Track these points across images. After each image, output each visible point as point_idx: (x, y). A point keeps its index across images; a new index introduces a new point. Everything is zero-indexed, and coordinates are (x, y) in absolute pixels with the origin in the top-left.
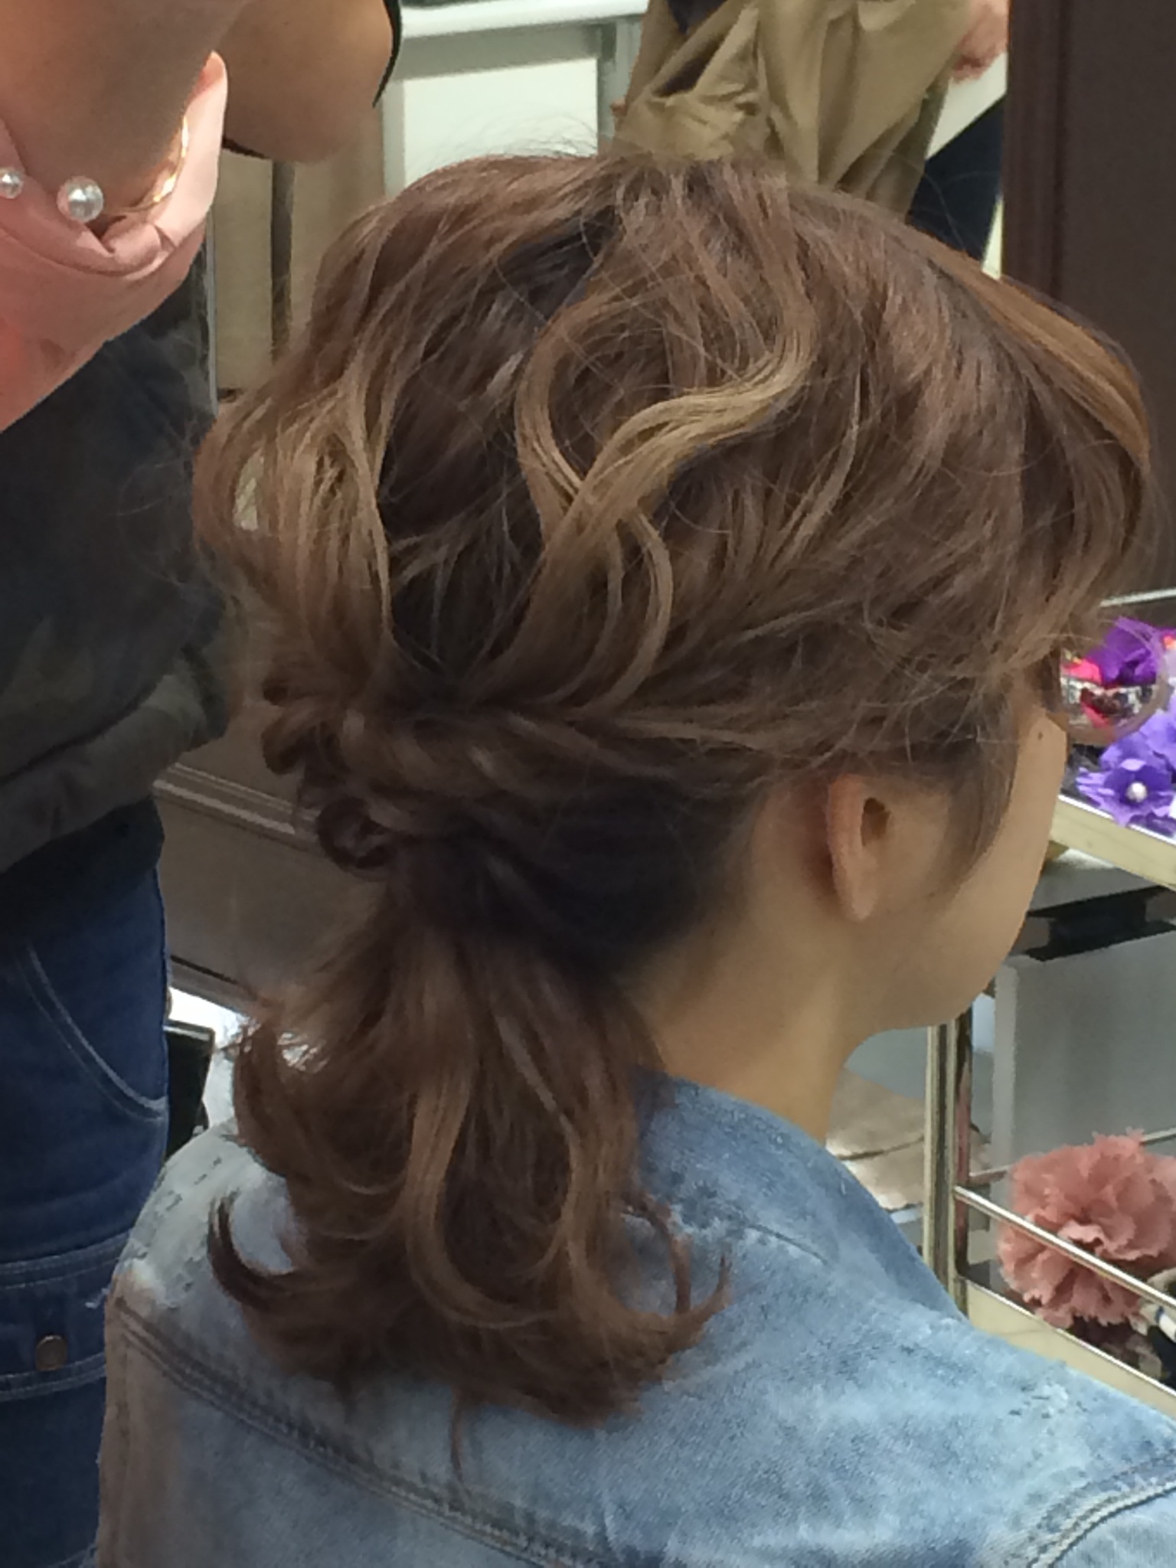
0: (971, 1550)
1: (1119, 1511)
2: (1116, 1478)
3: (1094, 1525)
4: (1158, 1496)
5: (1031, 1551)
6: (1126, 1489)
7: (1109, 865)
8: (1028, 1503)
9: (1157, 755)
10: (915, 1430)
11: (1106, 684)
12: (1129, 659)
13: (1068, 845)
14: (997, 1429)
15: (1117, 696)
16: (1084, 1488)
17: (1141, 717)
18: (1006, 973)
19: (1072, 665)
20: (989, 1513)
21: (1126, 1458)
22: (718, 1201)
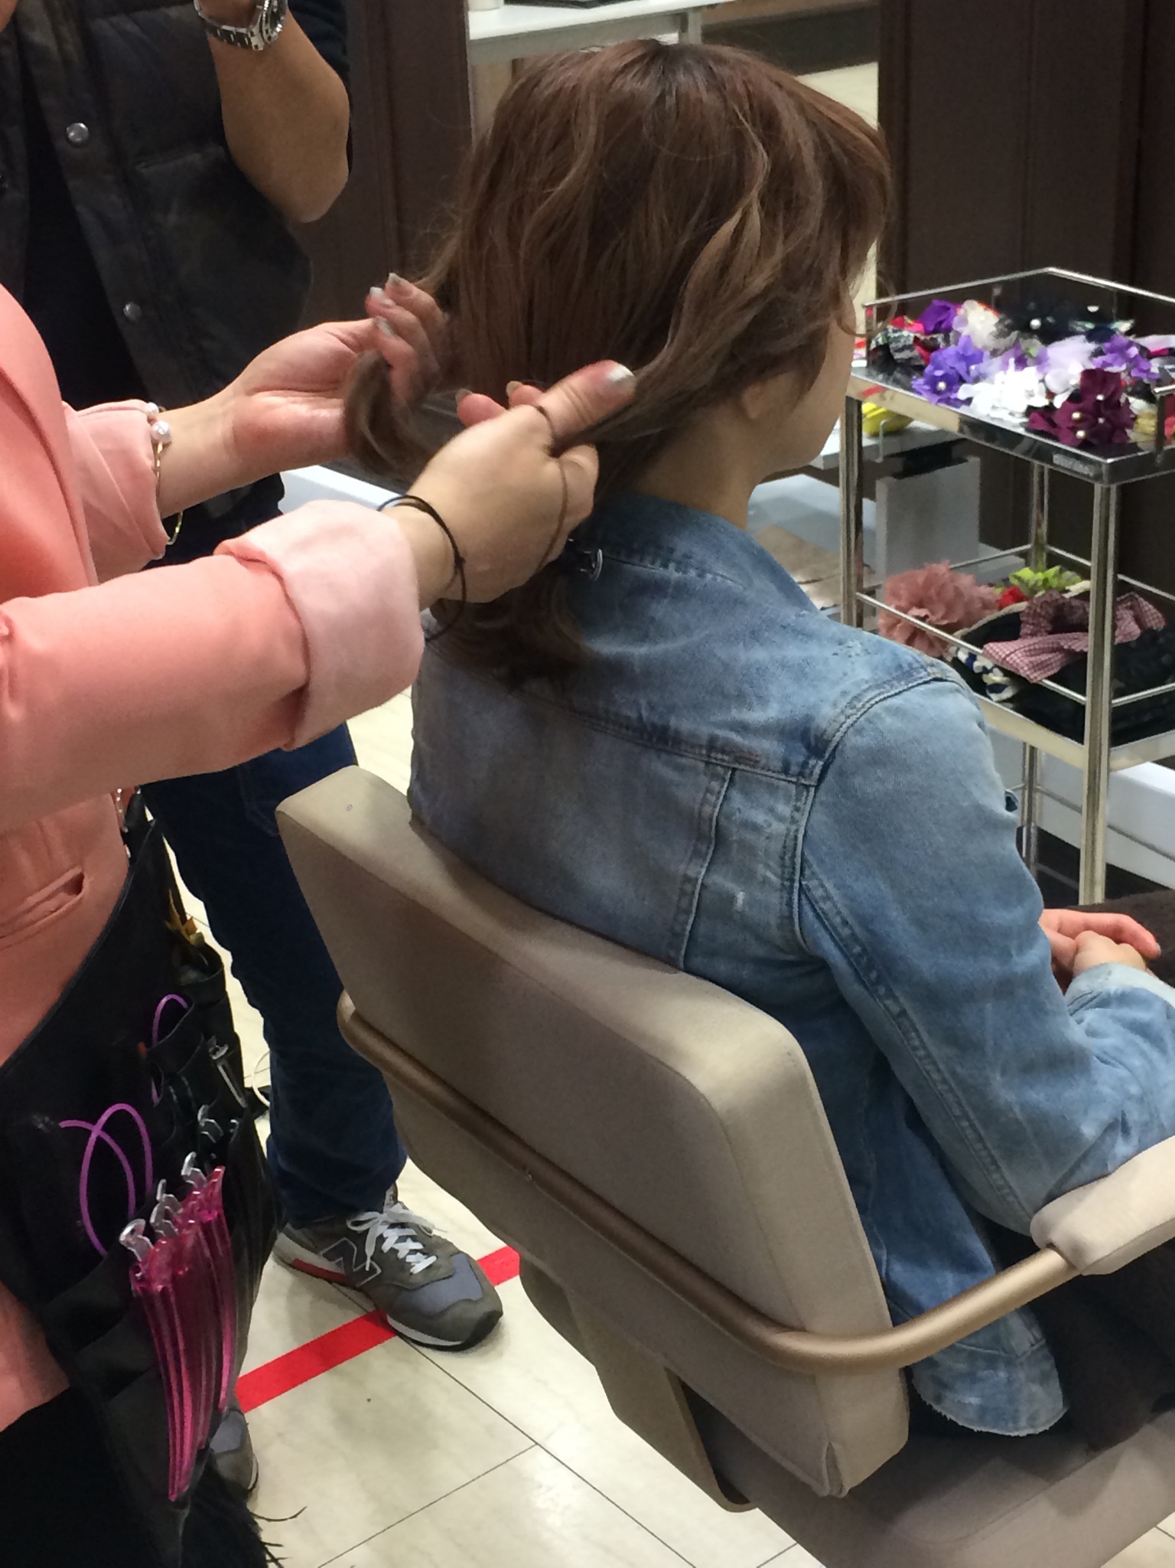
0: (813, 719)
1: (885, 698)
2: (884, 683)
3: (872, 705)
4: (904, 690)
5: (842, 718)
6: (888, 687)
8: (840, 695)
9: (951, 367)
10: (787, 664)
11: (927, 333)
12: (939, 320)
13: (911, 417)
14: (826, 661)
15: (932, 339)
16: (868, 688)
17: (943, 349)
18: (882, 487)
19: (910, 325)
20: (822, 701)
21: (890, 674)
22: (692, 560)
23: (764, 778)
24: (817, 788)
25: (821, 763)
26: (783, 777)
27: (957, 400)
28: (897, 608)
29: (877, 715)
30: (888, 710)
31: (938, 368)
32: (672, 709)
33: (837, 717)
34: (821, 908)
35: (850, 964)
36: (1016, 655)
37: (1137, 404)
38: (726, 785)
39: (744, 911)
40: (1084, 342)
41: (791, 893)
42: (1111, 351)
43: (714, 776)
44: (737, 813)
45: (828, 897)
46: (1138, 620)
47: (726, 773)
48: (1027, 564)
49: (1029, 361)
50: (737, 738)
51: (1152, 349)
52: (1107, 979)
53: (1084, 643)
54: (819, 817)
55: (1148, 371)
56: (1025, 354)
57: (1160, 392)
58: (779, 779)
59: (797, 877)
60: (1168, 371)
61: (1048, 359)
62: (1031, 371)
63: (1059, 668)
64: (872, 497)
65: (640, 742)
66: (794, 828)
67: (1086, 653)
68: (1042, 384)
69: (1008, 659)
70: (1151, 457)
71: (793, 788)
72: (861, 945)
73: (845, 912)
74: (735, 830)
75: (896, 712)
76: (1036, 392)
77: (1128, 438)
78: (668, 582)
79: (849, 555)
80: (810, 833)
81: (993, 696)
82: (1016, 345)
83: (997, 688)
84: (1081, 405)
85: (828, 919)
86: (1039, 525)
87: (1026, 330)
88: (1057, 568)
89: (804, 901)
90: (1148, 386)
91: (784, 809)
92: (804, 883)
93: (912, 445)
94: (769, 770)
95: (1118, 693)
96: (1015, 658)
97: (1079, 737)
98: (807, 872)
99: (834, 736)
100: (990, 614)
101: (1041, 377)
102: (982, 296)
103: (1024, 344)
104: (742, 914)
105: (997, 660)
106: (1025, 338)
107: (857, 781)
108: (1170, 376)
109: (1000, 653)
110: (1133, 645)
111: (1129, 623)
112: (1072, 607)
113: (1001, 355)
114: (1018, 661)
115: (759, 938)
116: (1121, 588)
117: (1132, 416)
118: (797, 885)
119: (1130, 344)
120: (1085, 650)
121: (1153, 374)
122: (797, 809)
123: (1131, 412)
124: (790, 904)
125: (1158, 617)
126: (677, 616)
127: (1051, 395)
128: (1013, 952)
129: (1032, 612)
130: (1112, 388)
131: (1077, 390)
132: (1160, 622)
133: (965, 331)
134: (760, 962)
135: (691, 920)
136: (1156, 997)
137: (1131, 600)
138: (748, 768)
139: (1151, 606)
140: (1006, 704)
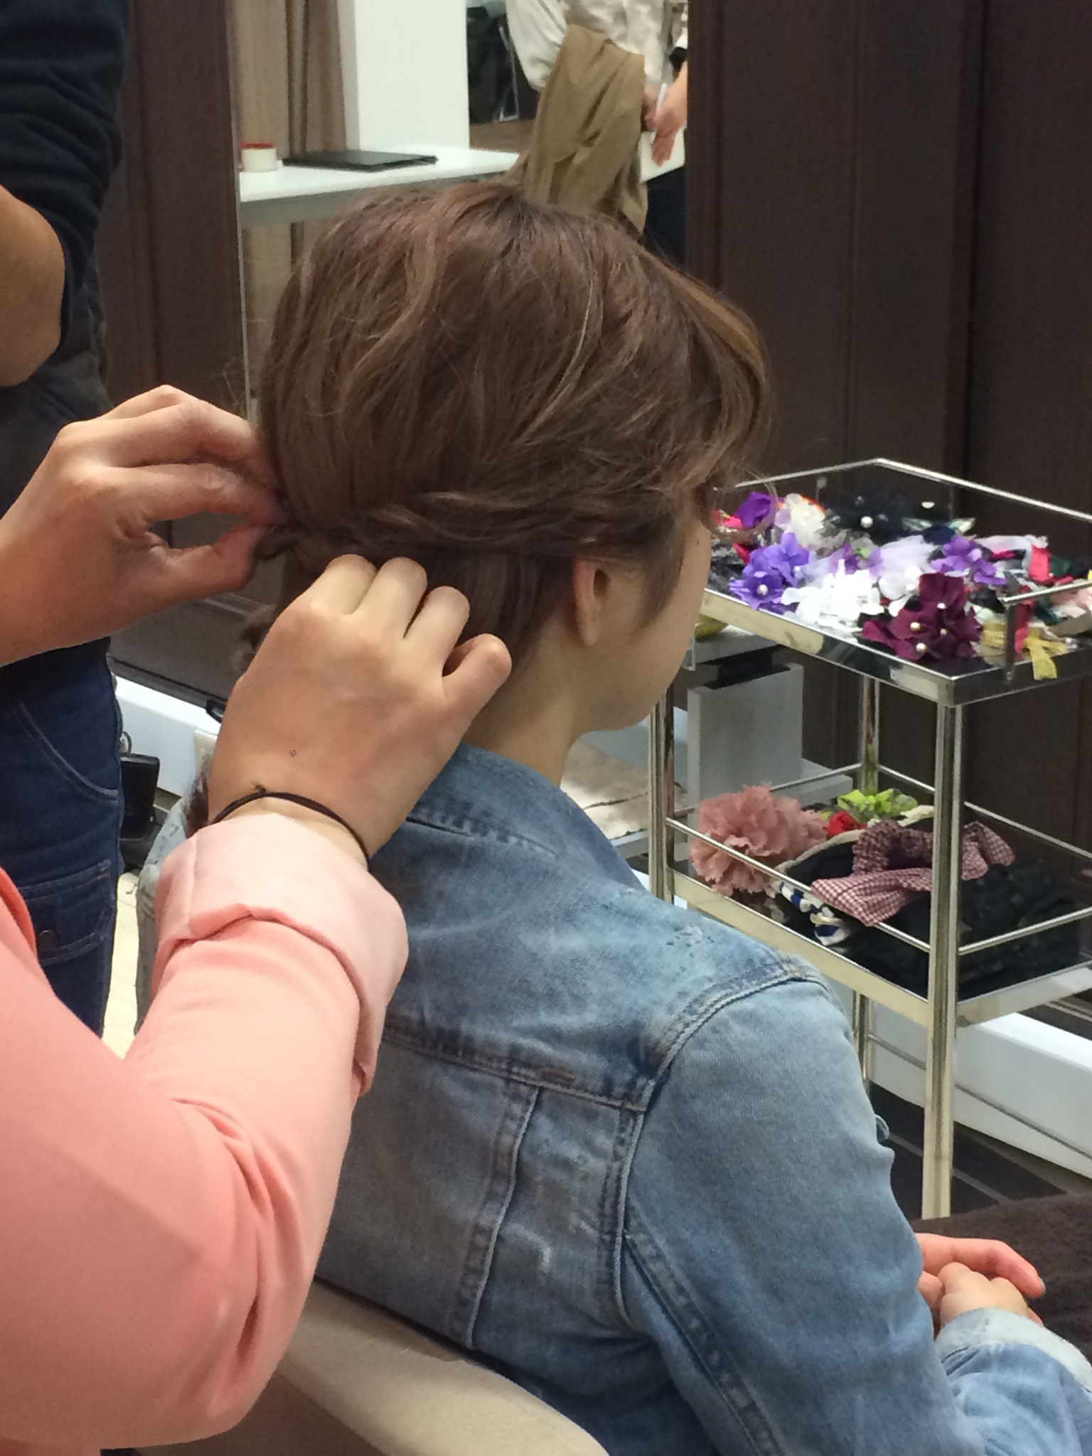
0: (643, 1026)
1: (732, 1001)
2: (732, 981)
3: (717, 1010)
4: (757, 992)
5: (680, 1027)
6: (737, 988)
7: (750, 634)
8: (678, 997)
9: (774, 569)
10: (610, 954)
11: (745, 529)
12: (757, 515)
13: (726, 622)
14: (659, 954)
15: (751, 536)
16: (711, 988)
17: (765, 547)
18: (693, 697)
19: (726, 519)
20: (655, 1003)
21: (737, 970)
22: (493, 820)
23: (580, 1102)
24: (647, 1114)
25: (652, 1083)
26: (604, 1099)
27: (780, 605)
28: (714, 836)
29: (724, 1023)
30: (735, 1015)
31: (759, 568)
32: (463, 1010)
33: (673, 1024)
34: (649, 1270)
35: (686, 1342)
36: (849, 894)
37: (983, 614)
38: (531, 1109)
39: (550, 1274)
40: (922, 543)
41: (612, 1250)
42: (952, 553)
43: (515, 1097)
44: (545, 1146)
45: (659, 1256)
46: (983, 853)
47: (531, 1094)
48: (855, 786)
49: (861, 564)
50: (546, 1049)
51: (997, 551)
52: (984, 1330)
53: (926, 880)
54: (651, 1152)
55: (992, 576)
56: (857, 555)
57: (1009, 602)
58: (598, 1103)
59: (620, 1228)
60: (1015, 577)
61: (881, 561)
62: (863, 576)
63: (898, 909)
64: (684, 707)
65: (420, 1050)
66: (616, 1165)
67: (929, 893)
68: (876, 589)
69: (840, 898)
70: (1000, 674)
71: (616, 1115)
72: (700, 1317)
73: (679, 1274)
74: (540, 1166)
75: (749, 1019)
76: (869, 599)
77: (974, 652)
78: (461, 847)
79: (658, 774)
80: (637, 1172)
81: (822, 939)
82: (845, 545)
83: (827, 930)
84: (920, 614)
85: (659, 1285)
86: (869, 740)
87: (857, 528)
88: (891, 791)
89: (629, 1261)
90: (993, 592)
91: (604, 1141)
92: (628, 1237)
93: (725, 652)
94: (586, 1091)
95: (965, 939)
96: (848, 897)
97: (921, 990)
98: (633, 1223)
99: (670, 1049)
100: (818, 844)
101: (875, 582)
102: (806, 489)
103: (854, 544)
104: (549, 1276)
105: (828, 900)
106: (856, 538)
107: (698, 1105)
108: (1018, 582)
109: (831, 891)
110: (981, 883)
111: (974, 856)
112: (909, 838)
113: (828, 555)
114: (852, 901)
115: (569, 1307)
116: (967, 815)
117: (979, 627)
118: (619, 1239)
119: (973, 546)
120: (927, 888)
121: (999, 579)
122: (622, 1142)
123: (976, 623)
124: (610, 1264)
125: (1006, 849)
126: (472, 891)
127: (885, 601)
128: (891, 1327)
129: (865, 844)
130: (955, 595)
131: (915, 596)
132: (1008, 855)
133: (788, 529)
134: (569, 1340)
135: (483, 1283)
136: (1047, 1358)
137: (976, 831)
138: (559, 1088)
139: (997, 837)
140: (836, 949)
